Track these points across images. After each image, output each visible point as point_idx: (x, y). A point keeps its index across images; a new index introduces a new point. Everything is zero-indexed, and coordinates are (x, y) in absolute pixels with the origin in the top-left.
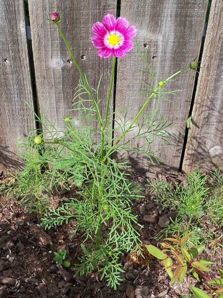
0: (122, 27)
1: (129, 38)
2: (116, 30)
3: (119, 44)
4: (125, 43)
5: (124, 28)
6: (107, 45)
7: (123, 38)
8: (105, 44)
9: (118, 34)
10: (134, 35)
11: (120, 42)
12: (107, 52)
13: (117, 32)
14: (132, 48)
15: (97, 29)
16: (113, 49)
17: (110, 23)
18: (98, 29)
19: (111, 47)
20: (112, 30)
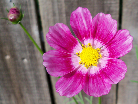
0: (105, 33)
1: (118, 54)
2: (94, 38)
3: (99, 65)
4: (111, 63)
5: (109, 33)
6: (76, 67)
7: (106, 53)
8: (73, 64)
9: (98, 44)
10: (127, 47)
11: (100, 61)
12: (75, 81)
13: (96, 41)
14: (123, 75)
15: (57, 37)
16: (87, 74)
17: (84, 25)
18: (60, 36)
19: (84, 70)
20: (87, 38)
